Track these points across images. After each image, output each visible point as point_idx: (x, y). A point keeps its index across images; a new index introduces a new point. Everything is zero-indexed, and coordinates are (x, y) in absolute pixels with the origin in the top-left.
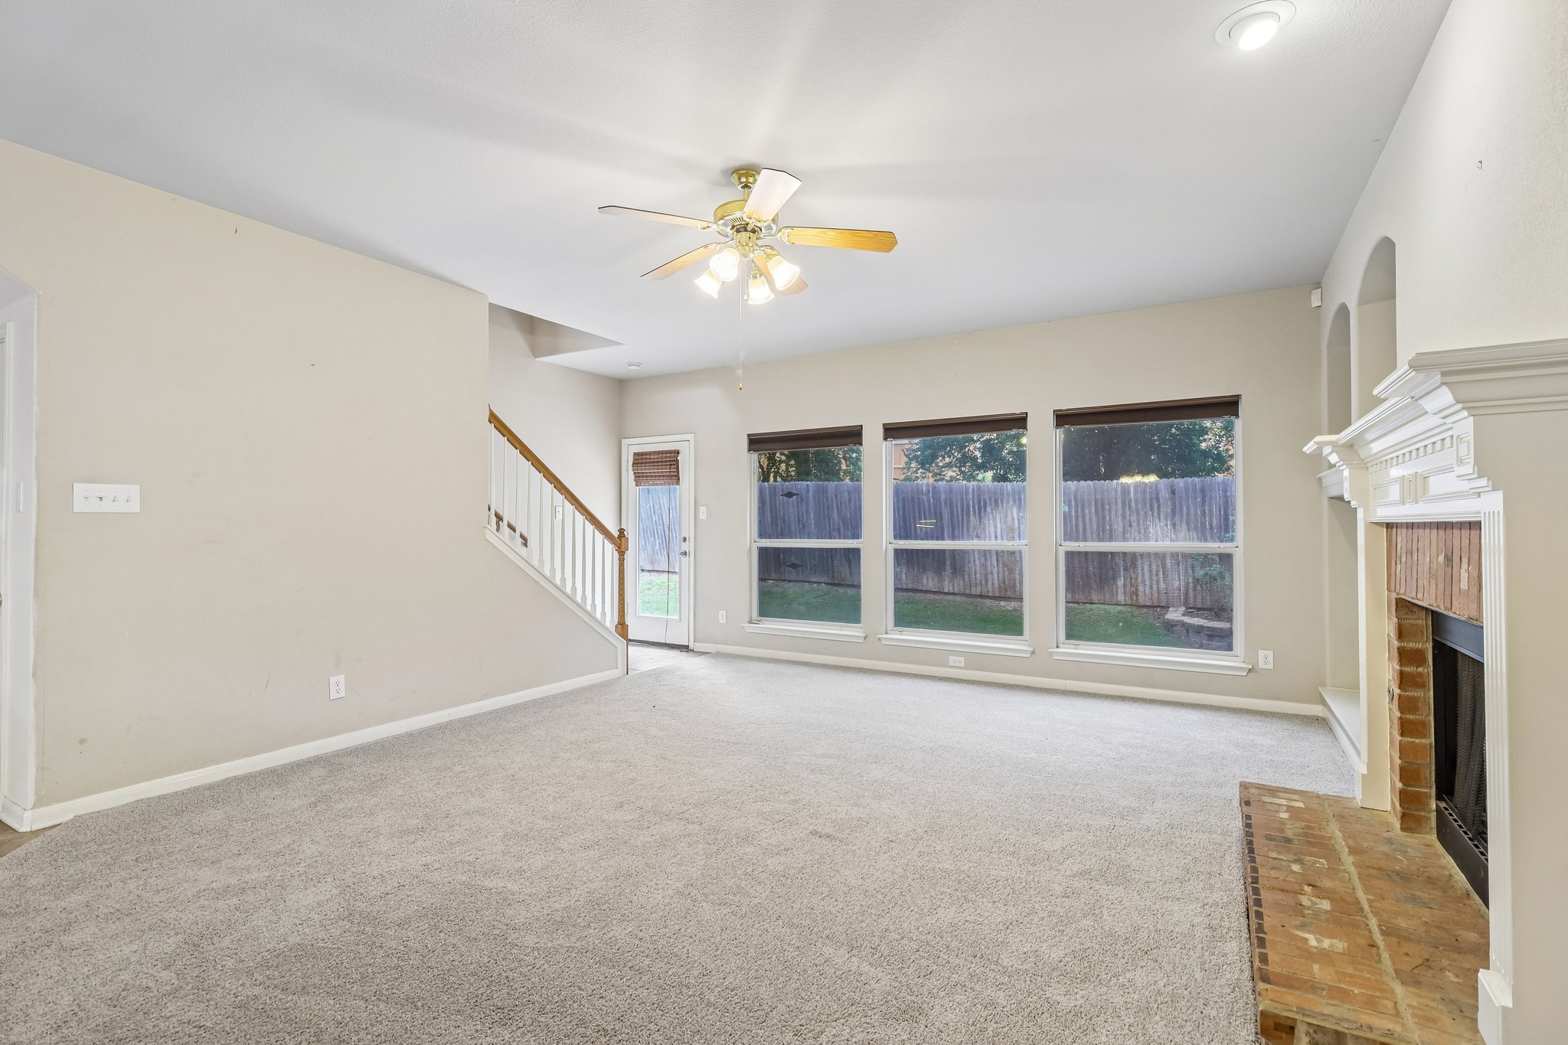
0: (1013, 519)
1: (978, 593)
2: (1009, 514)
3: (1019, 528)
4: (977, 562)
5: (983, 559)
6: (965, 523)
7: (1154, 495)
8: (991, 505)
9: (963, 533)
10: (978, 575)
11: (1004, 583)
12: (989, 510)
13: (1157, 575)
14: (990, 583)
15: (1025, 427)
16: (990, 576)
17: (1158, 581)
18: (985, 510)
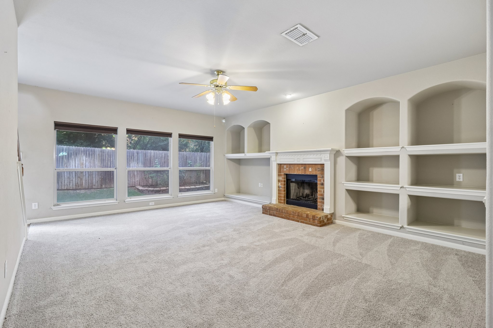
0: (83, 160)
1: (65, 188)
2: (82, 158)
3: (86, 164)
4: (66, 176)
5: (68, 175)
6: (61, 161)
7: (132, 155)
8: (74, 155)
9: (59, 166)
10: (66, 182)
11: (78, 183)
12: (73, 157)
13: (132, 177)
14: (71, 184)
15: (171, 137)
16: (71, 182)
17: (132, 179)
18: (71, 157)
